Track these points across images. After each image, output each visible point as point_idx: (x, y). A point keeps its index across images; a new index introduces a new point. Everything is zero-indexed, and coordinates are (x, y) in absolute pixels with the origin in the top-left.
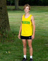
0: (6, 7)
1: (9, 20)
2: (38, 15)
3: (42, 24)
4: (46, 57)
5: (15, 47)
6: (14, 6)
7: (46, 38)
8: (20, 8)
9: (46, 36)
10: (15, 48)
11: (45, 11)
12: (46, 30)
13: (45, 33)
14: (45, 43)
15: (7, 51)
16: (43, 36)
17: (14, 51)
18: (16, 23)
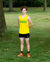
0: (3, 9)
1: (6, 21)
2: (31, 15)
3: (36, 24)
4: (41, 53)
5: (12, 44)
6: (9, 8)
7: (40, 36)
8: (14, 10)
9: (40, 35)
10: (12, 46)
11: (38, 12)
12: (39, 29)
13: (39, 32)
14: (39, 41)
15: (6, 48)
16: (38, 34)
17: (12, 48)
18: (11, 24)
